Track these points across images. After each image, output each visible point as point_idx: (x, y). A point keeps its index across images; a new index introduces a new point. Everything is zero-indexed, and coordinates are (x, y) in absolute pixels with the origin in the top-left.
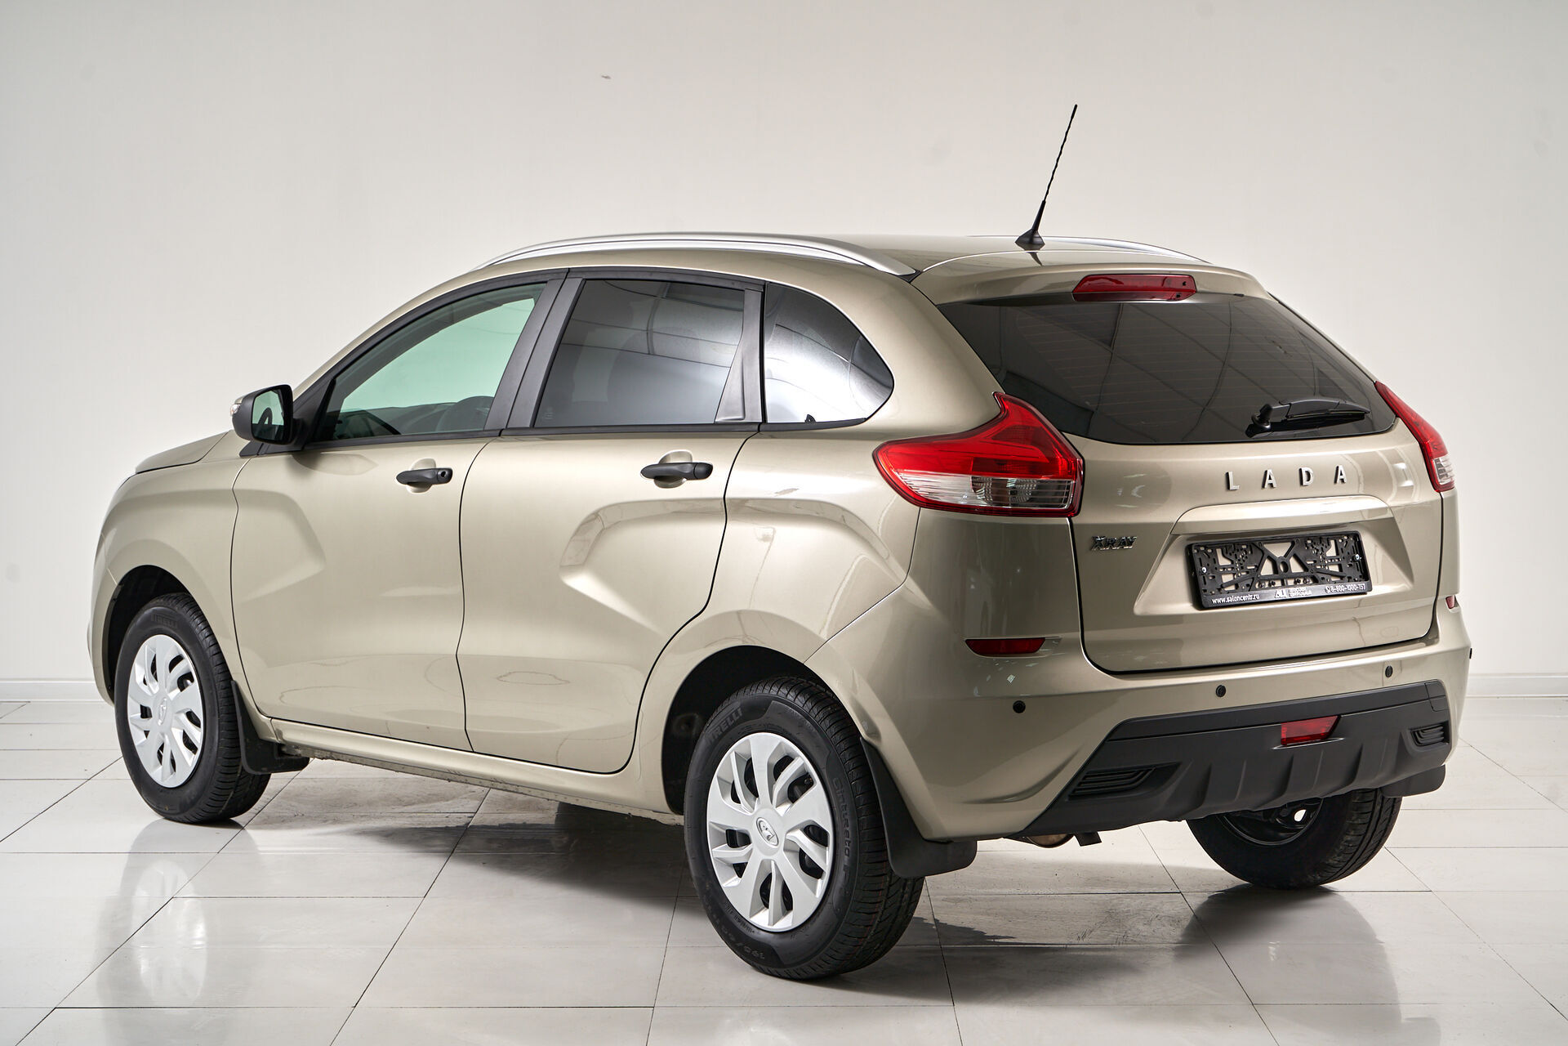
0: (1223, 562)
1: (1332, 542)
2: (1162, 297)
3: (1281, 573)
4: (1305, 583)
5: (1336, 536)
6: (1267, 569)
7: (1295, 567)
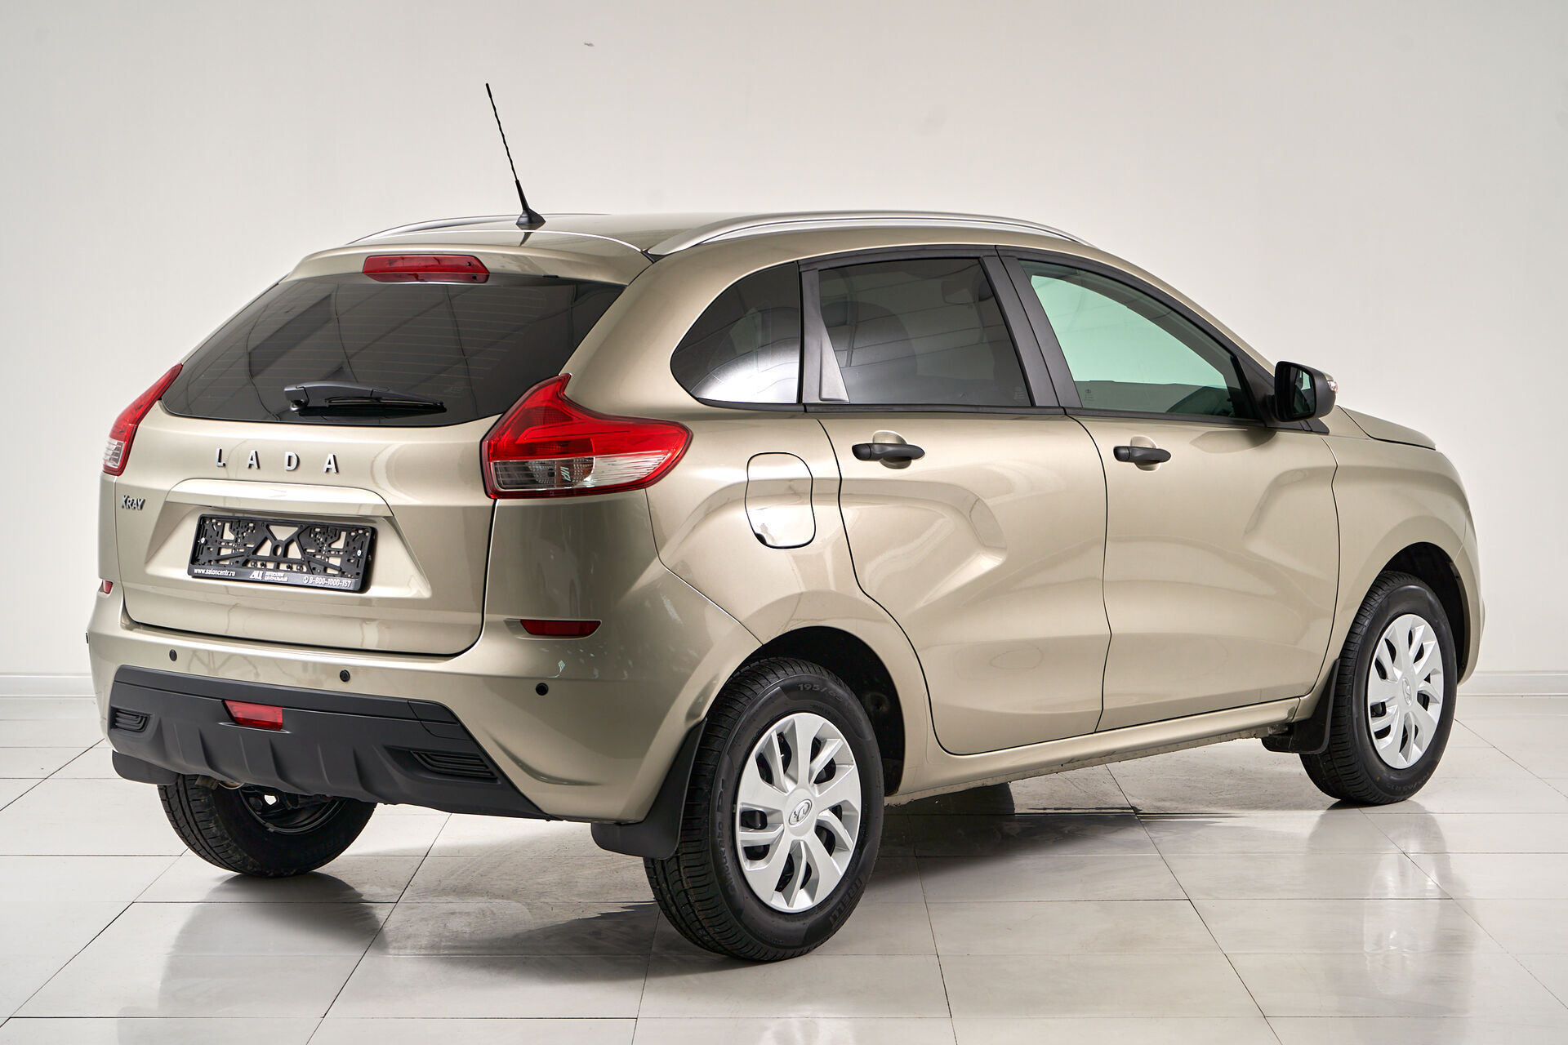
0: (228, 535)
1: (344, 534)
2: (453, 278)
3: (280, 557)
4: (300, 571)
5: (348, 529)
6: (266, 550)
7: (294, 552)
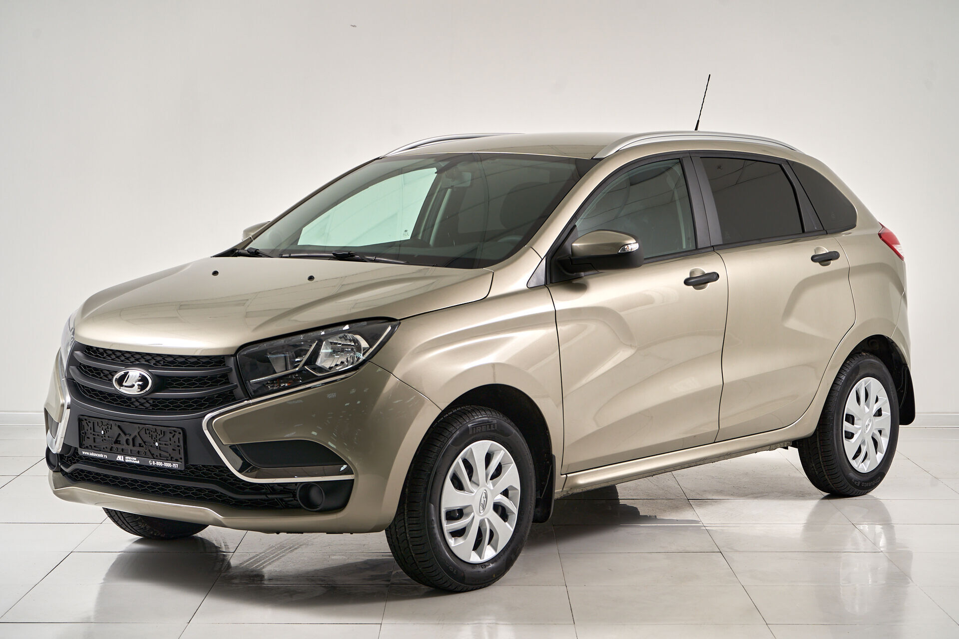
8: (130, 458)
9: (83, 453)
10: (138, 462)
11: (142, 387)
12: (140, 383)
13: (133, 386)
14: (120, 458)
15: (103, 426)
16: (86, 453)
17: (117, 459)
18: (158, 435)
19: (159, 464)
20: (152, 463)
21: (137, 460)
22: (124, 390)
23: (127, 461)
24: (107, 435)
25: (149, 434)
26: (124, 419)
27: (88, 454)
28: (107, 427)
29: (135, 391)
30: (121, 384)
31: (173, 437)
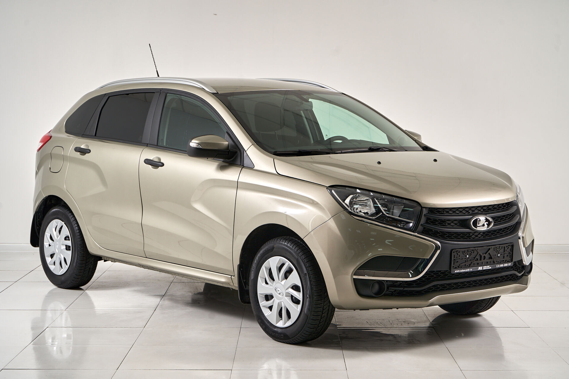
8: (486, 267)
9: (456, 271)
10: (490, 268)
11: (489, 225)
12: (487, 223)
13: (484, 225)
14: (480, 268)
15: (468, 253)
16: (457, 271)
17: (478, 269)
18: (500, 250)
19: (502, 266)
20: (498, 266)
21: (490, 267)
22: (478, 229)
23: (484, 269)
24: (470, 258)
25: (496, 250)
26: (483, 245)
27: (459, 271)
28: (471, 252)
29: (485, 228)
30: (476, 226)
31: (508, 249)
